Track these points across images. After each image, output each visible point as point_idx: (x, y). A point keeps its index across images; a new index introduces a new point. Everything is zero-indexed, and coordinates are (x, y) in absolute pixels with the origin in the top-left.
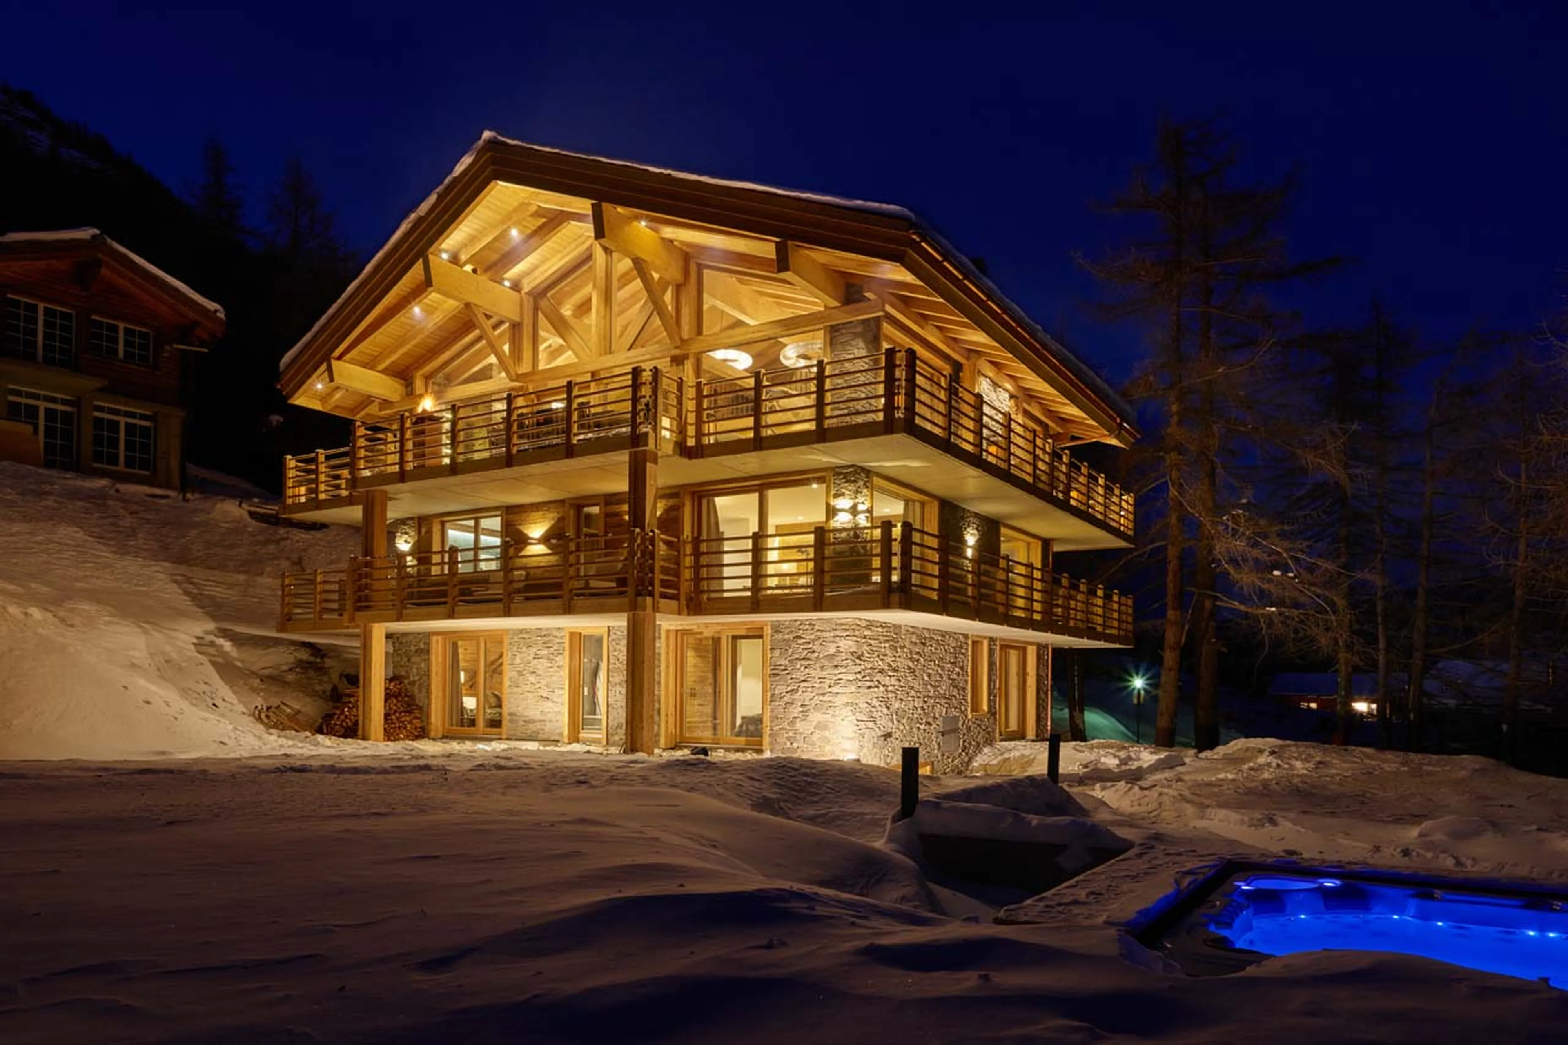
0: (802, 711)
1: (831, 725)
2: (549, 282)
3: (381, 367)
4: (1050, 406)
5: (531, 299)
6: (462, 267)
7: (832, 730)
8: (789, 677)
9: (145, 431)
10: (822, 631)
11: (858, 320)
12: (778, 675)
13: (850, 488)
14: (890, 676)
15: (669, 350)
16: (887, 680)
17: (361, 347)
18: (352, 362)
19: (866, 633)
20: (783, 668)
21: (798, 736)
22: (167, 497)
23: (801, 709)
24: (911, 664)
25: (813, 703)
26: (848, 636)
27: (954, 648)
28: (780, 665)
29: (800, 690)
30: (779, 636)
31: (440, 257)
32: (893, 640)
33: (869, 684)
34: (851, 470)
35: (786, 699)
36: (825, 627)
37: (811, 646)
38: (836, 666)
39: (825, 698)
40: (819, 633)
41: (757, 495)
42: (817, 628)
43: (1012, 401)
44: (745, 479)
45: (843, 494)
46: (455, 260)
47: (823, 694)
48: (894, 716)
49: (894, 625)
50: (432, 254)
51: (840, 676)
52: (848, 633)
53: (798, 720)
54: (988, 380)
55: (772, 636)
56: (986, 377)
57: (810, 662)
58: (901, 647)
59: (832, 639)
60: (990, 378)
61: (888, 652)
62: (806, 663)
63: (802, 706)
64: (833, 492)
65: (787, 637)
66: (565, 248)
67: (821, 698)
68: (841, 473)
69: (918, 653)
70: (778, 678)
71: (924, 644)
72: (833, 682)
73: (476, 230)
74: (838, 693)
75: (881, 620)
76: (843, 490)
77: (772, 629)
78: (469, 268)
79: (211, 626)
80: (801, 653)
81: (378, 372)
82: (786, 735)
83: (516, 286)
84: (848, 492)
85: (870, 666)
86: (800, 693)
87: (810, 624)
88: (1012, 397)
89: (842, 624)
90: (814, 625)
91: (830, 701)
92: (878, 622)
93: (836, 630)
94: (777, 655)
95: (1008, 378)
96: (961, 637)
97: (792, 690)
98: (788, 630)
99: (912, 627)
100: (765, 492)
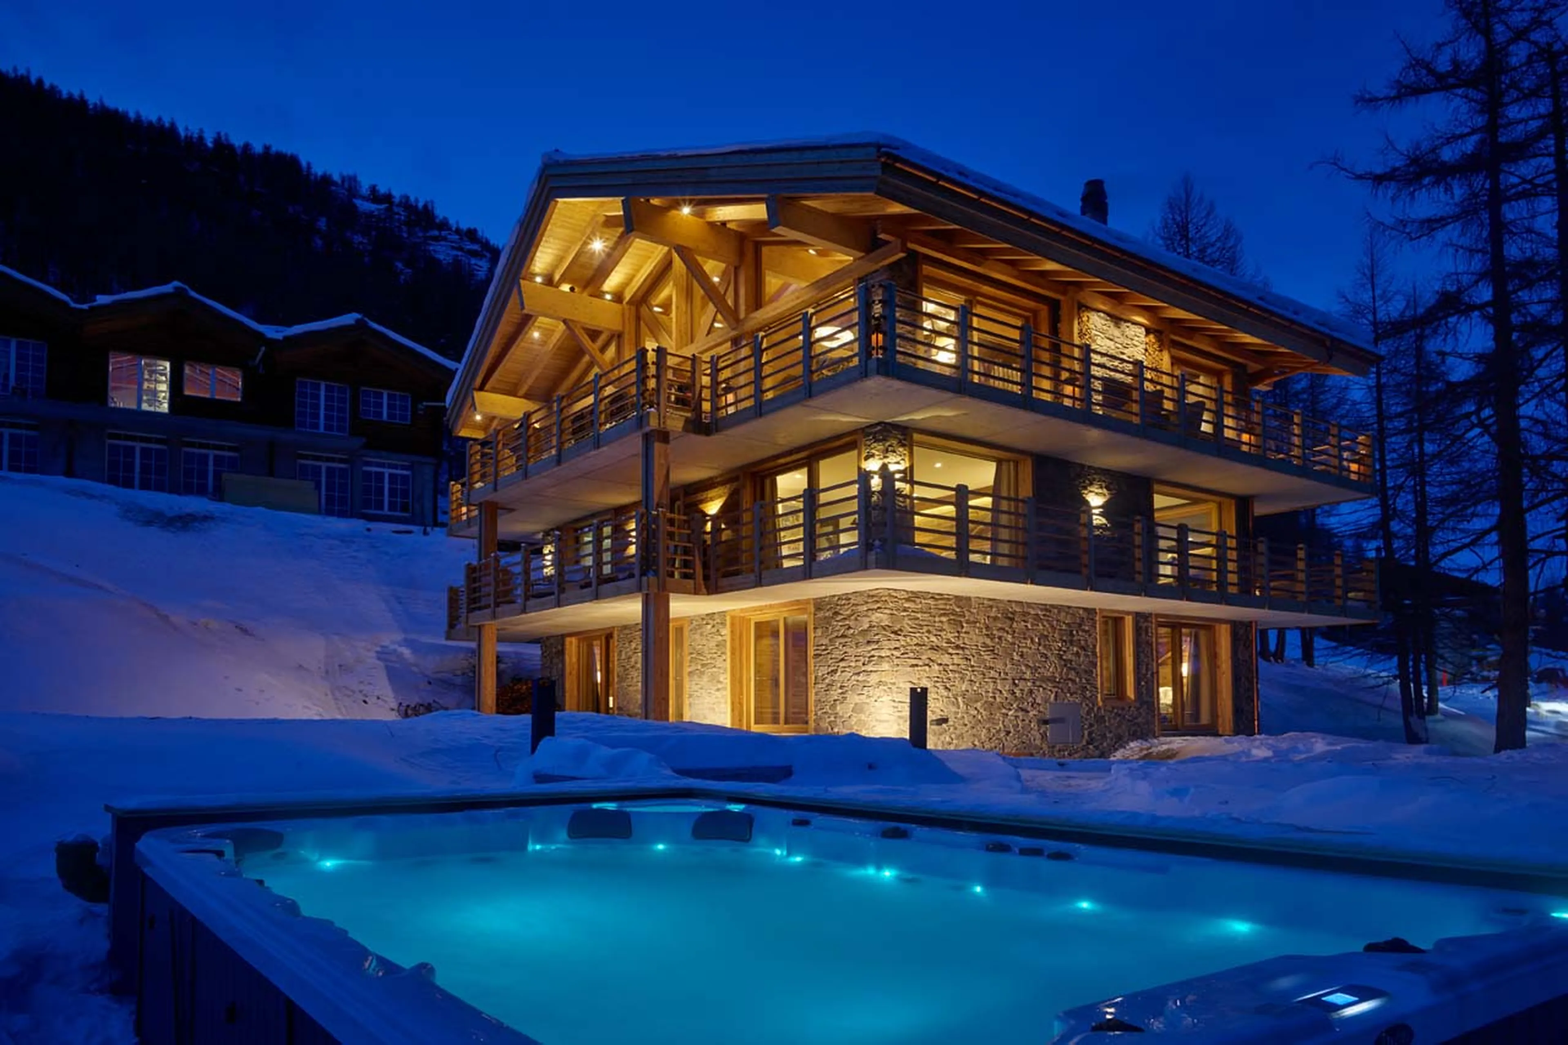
0: (842, 693)
1: (866, 706)
2: (645, 288)
3: (522, 392)
4: (1226, 337)
5: (633, 308)
6: (557, 286)
7: (867, 713)
8: (829, 656)
9: (405, 478)
10: (857, 605)
11: (883, 267)
12: (821, 655)
13: (879, 447)
14: (951, 654)
15: (728, 333)
16: (946, 659)
17: (496, 375)
18: (494, 390)
19: (906, 605)
20: (823, 647)
21: (838, 720)
22: (410, 532)
23: (840, 691)
24: (988, 641)
25: (850, 683)
26: (879, 608)
27: (1068, 625)
28: (822, 645)
29: (839, 670)
30: (821, 614)
31: (535, 282)
32: (954, 613)
33: (914, 662)
34: (879, 428)
35: (827, 681)
36: (860, 600)
37: (847, 622)
38: (869, 642)
39: (860, 678)
40: (854, 608)
41: (805, 470)
42: (852, 601)
43: (1151, 336)
44: (790, 453)
45: (873, 456)
46: (549, 281)
47: (858, 674)
48: (960, 699)
49: (956, 597)
50: (524, 279)
51: (873, 653)
52: (879, 605)
53: (838, 702)
54: (1102, 315)
55: (815, 614)
56: (1099, 311)
57: (846, 640)
58: (968, 622)
59: (865, 613)
60: (1104, 312)
61: (945, 626)
62: (843, 640)
63: (841, 687)
64: (864, 455)
65: (827, 614)
66: (653, 252)
67: (856, 677)
68: (870, 434)
69: (1002, 629)
70: (821, 657)
71: (1012, 619)
72: (867, 659)
73: (558, 249)
74: (871, 671)
75: (932, 591)
76: (873, 451)
77: (815, 607)
78: (566, 288)
79: (399, 637)
80: (838, 631)
81: (520, 397)
82: (828, 720)
83: (618, 297)
84: (877, 453)
85: (915, 641)
86: (839, 673)
87: (846, 599)
88: (1148, 331)
89: (873, 596)
90: (850, 599)
91: (864, 681)
92: (929, 593)
93: (867, 603)
94: (820, 634)
95: (1138, 310)
96: (1081, 612)
97: (832, 671)
98: (829, 607)
99: (990, 600)
100: (815, 465)
